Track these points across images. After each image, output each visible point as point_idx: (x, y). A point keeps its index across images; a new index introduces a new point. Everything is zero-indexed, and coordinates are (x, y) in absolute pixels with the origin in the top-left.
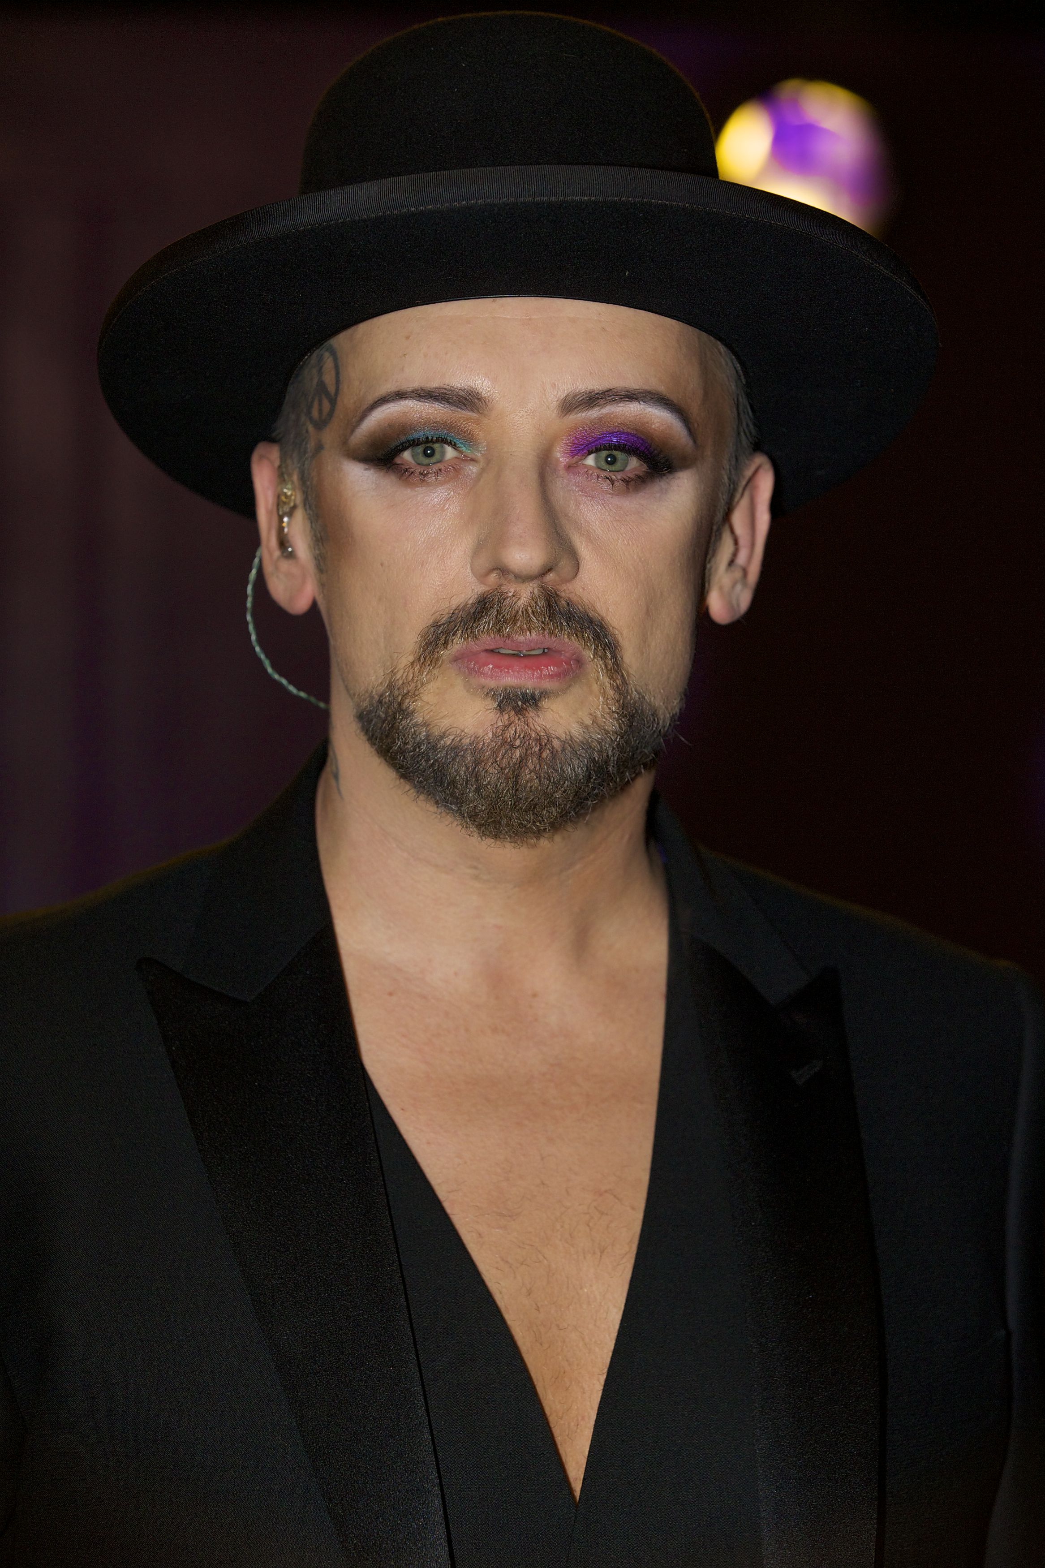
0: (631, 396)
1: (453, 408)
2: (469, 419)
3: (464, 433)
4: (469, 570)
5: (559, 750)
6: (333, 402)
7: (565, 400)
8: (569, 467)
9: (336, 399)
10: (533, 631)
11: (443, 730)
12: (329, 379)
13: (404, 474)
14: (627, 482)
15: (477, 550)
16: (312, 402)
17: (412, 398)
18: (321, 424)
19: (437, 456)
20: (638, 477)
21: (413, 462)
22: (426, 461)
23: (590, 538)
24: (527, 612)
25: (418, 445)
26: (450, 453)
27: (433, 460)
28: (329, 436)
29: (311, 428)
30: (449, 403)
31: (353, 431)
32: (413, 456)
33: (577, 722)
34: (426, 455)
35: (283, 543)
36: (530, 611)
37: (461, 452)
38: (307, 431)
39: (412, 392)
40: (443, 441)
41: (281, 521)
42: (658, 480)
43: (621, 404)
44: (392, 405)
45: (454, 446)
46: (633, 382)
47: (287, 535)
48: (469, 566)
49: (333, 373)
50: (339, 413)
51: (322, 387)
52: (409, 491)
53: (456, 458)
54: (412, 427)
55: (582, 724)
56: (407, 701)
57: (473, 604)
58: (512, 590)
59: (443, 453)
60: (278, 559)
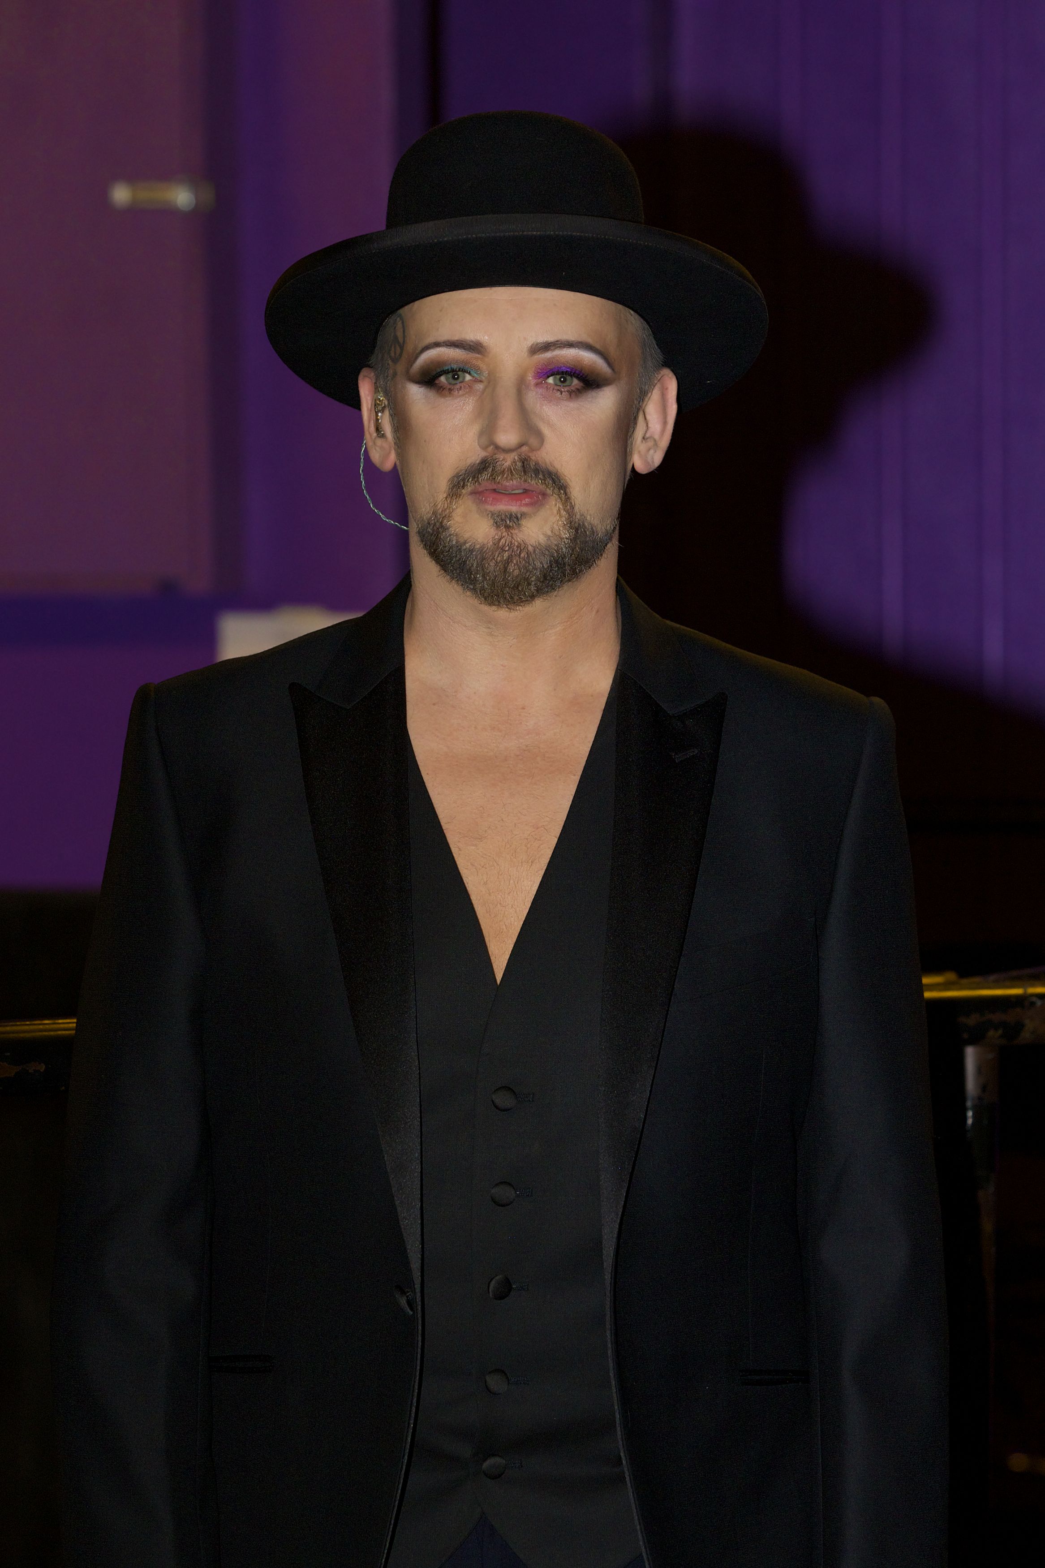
0: (570, 345)
1: (467, 352)
2: (477, 359)
3: (474, 366)
4: (477, 444)
5: (532, 551)
6: (402, 348)
7: (531, 347)
8: (537, 384)
9: (403, 347)
10: (514, 480)
11: (465, 539)
12: (399, 334)
13: (440, 390)
14: (570, 393)
15: (481, 434)
16: (391, 347)
17: (443, 346)
18: (395, 360)
19: (461, 379)
20: (578, 389)
21: (446, 382)
22: (454, 382)
23: (551, 425)
24: (511, 469)
25: (448, 373)
26: (468, 377)
27: (458, 382)
28: (400, 368)
29: (390, 362)
30: (465, 349)
31: (411, 366)
32: (447, 380)
33: (543, 534)
34: (454, 378)
35: (378, 429)
36: (512, 468)
37: (473, 377)
38: (388, 364)
39: (443, 343)
40: (464, 371)
41: (377, 415)
42: (590, 392)
43: (565, 349)
44: (432, 350)
45: (469, 373)
46: (571, 337)
47: (380, 424)
48: (477, 441)
49: (402, 330)
50: (405, 355)
51: (396, 337)
52: (443, 399)
53: (471, 380)
54: (444, 363)
55: (545, 535)
56: (445, 521)
57: (479, 464)
58: (502, 457)
59: (464, 378)
60: (375, 438)
